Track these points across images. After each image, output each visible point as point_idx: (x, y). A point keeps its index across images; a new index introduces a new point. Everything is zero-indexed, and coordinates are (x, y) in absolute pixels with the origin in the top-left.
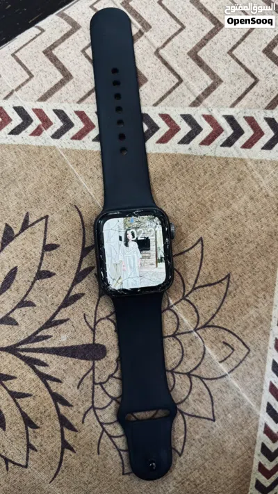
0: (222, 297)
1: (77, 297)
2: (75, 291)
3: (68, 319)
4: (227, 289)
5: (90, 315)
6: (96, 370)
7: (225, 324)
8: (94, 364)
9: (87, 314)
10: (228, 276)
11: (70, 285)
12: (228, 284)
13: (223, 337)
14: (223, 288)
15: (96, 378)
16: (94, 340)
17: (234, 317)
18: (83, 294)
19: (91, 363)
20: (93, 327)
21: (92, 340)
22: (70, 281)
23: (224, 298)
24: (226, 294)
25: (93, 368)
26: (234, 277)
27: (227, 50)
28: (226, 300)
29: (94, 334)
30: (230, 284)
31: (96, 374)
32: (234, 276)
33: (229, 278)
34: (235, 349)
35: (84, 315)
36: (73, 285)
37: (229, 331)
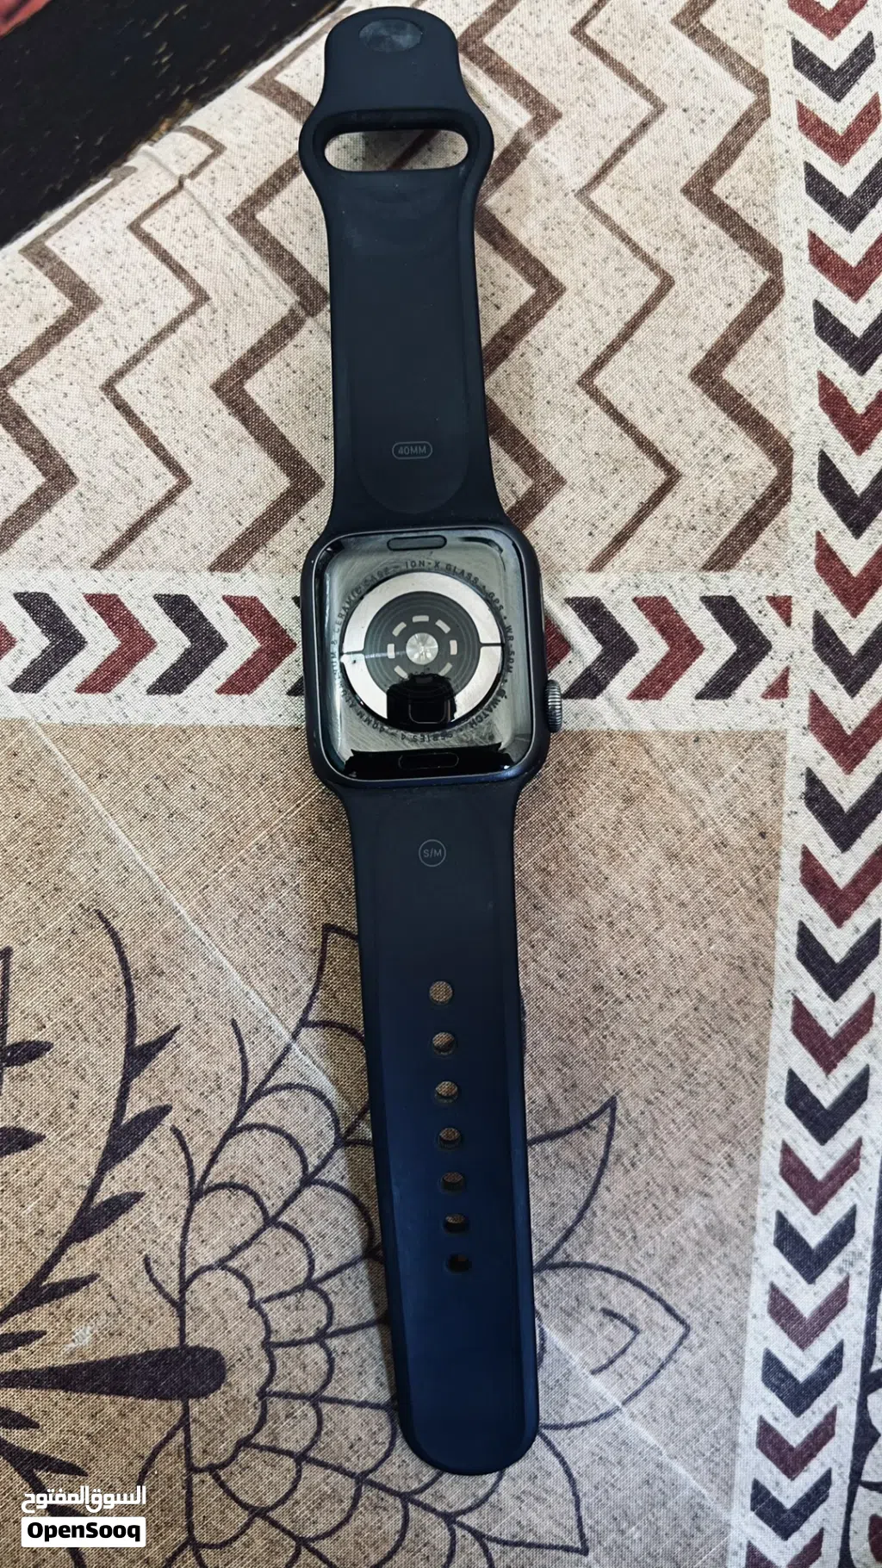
0: (594, 1173)
1: (120, 1205)
2: (112, 1187)
3: (93, 1277)
4: (608, 1145)
5: (165, 1259)
6: (193, 1427)
7: (605, 1256)
8: (186, 1410)
9: (153, 1257)
10: (611, 1104)
11: (93, 1171)
12: (611, 1129)
13: (602, 1296)
14: (596, 1142)
15: (196, 1452)
16: (182, 1334)
17: (634, 1231)
18: (137, 1197)
19: (178, 1407)
20: (176, 1296)
21: (176, 1336)
22: (94, 1157)
23: (600, 1173)
24: (604, 1162)
25: (184, 1422)
26: (629, 1106)
27: (575, 374)
28: (605, 1181)
29: (182, 1317)
30: (617, 1128)
31: (194, 1439)
32: (630, 1104)
33: (614, 1110)
34: (642, 1326)
35: (146, 1260)
36: (104, 1167)
37: (620, 1275)
